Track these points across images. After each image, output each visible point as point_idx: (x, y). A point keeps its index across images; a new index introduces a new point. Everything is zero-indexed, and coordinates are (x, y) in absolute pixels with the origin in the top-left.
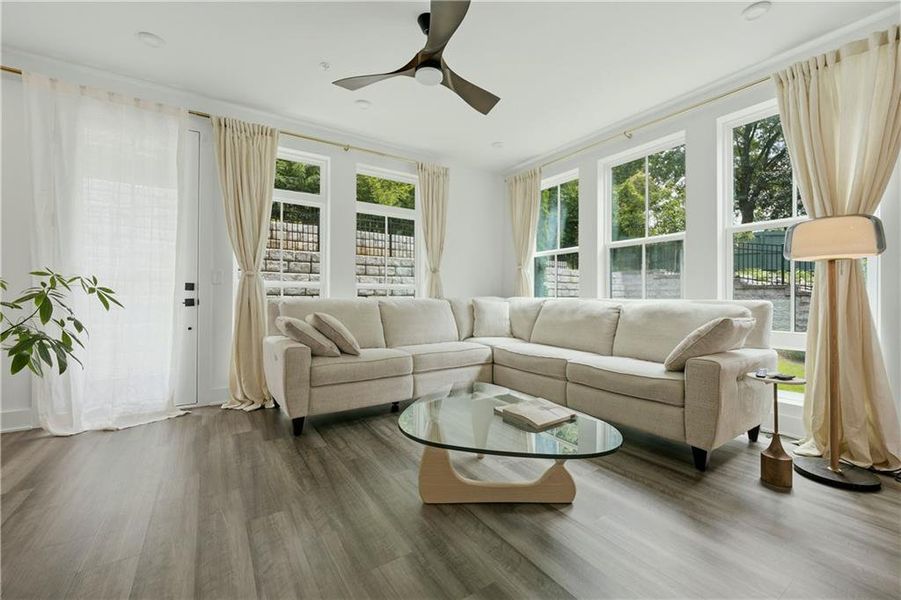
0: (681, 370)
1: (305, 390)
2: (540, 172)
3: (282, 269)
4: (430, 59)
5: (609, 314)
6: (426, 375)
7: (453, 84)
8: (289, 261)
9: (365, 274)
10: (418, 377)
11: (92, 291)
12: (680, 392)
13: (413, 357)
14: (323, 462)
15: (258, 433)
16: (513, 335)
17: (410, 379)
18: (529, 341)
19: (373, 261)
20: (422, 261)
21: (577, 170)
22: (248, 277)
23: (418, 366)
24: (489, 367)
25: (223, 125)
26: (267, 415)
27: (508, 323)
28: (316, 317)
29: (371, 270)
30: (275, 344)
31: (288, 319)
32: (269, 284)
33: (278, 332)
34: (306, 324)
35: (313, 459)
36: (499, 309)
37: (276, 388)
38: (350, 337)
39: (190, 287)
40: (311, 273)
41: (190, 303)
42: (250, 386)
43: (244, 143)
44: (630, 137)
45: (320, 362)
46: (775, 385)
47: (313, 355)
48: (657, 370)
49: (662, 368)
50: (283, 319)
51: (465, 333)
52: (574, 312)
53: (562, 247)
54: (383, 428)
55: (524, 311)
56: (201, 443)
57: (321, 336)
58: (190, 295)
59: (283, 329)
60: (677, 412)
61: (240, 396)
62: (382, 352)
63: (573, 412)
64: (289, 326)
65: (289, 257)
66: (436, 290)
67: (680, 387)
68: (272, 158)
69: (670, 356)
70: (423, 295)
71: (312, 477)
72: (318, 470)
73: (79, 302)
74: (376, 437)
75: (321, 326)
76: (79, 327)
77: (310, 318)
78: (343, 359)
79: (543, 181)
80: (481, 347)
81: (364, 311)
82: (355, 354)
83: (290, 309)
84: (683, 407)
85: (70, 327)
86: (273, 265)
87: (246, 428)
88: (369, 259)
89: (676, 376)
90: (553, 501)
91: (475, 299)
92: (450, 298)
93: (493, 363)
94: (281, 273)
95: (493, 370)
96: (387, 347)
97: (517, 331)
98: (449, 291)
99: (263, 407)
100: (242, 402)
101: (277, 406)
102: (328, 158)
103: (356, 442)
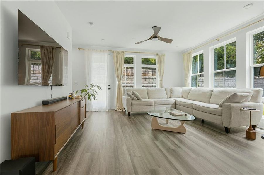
0: (222, 107)
1: (130, 107)
2: (192, 52)
3: (126, 80)
4: (155, 37)
5: (209, 92)
6: (157, 106)
7: (161, 39)
8: (127, 78)
9: (145, 81)
10: (155, 106)
11: (97, 87)
12: (221, 112)
13: (154, 101)
14: (134, 120)
15: (122, 115)
16: (182, 97)
17: (153, 106)
18: (187, 99)
19: (147, 78)
20: (158, 78)
21: (203, 50)
22: (119, 83)
23: (155, 104)
24: (174, 105)
25: (114, 52)
26: (123, 112)
27: (181, 94)
28: (133, 92)
29: (147, 80)
30: (125, 97)
31: (127, 92)
32: (123, 85)
33: (125, 95)
34: (130, 93)
35: (132, 120)
36: (179, 90)
37: (125, 107)
38: (139, 96)
39: (109, 85)
40: (132, 81)
41: (109, 89)
42: (120, 106)
43: (118, 56)
44: (218, 40)
45: (133, 101)
46: (250, 112)
47: (132, 100)
48: (217, 107)
49: (218, 106)
50: (126, 92)
51: (169, 96)
52: (199, 91)
53: (199, 73)
54: (147, 116)
55: (186, 91)
56: (112, 115)
57: (134, 96)
58: (109, 87)
59: (126, 94)
60: (220, 117)
61: (118, 108)
62: (147, 100)
63: (186, 114)
64: (127, 94)
65: (127, 77)
66: (162, 86)
67: (221, 111)
68: (124, 57)
69: (220, 103)
70: (158, 87)
71: (132, 122)
72: (133, 122)
73: (96, 89)
74: (145, 118)
75: (133, 94)
76: (96, 93)
77: (131, 92)
78: (138, 101)
79: (193, 54)
80: (172, 100)
81: (143, 91)
82: (140, 100)
83: (127, 90)
84: (222, 116)
85: (95, 93)
86: (124, 80)
87: (119, 114)
88: (146, 77)
89: (221, 108)
90: (180, 132)
91: (172, 88)
92: (165, 87)
93: (175, 104)
94: (126, 81)
95: (175, 106)
96: (148, 99)
97: (184, 96)
98: (165, 86)
99: (122, 111)
100: (119, 109)
101: (125, 110)
102: (135, 56)
103: (141, 119)
